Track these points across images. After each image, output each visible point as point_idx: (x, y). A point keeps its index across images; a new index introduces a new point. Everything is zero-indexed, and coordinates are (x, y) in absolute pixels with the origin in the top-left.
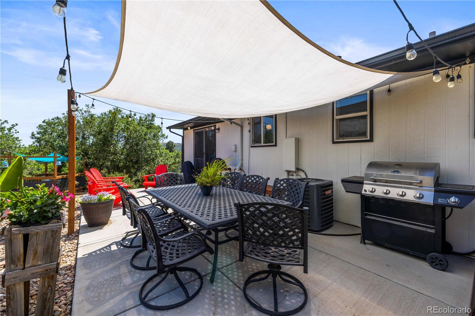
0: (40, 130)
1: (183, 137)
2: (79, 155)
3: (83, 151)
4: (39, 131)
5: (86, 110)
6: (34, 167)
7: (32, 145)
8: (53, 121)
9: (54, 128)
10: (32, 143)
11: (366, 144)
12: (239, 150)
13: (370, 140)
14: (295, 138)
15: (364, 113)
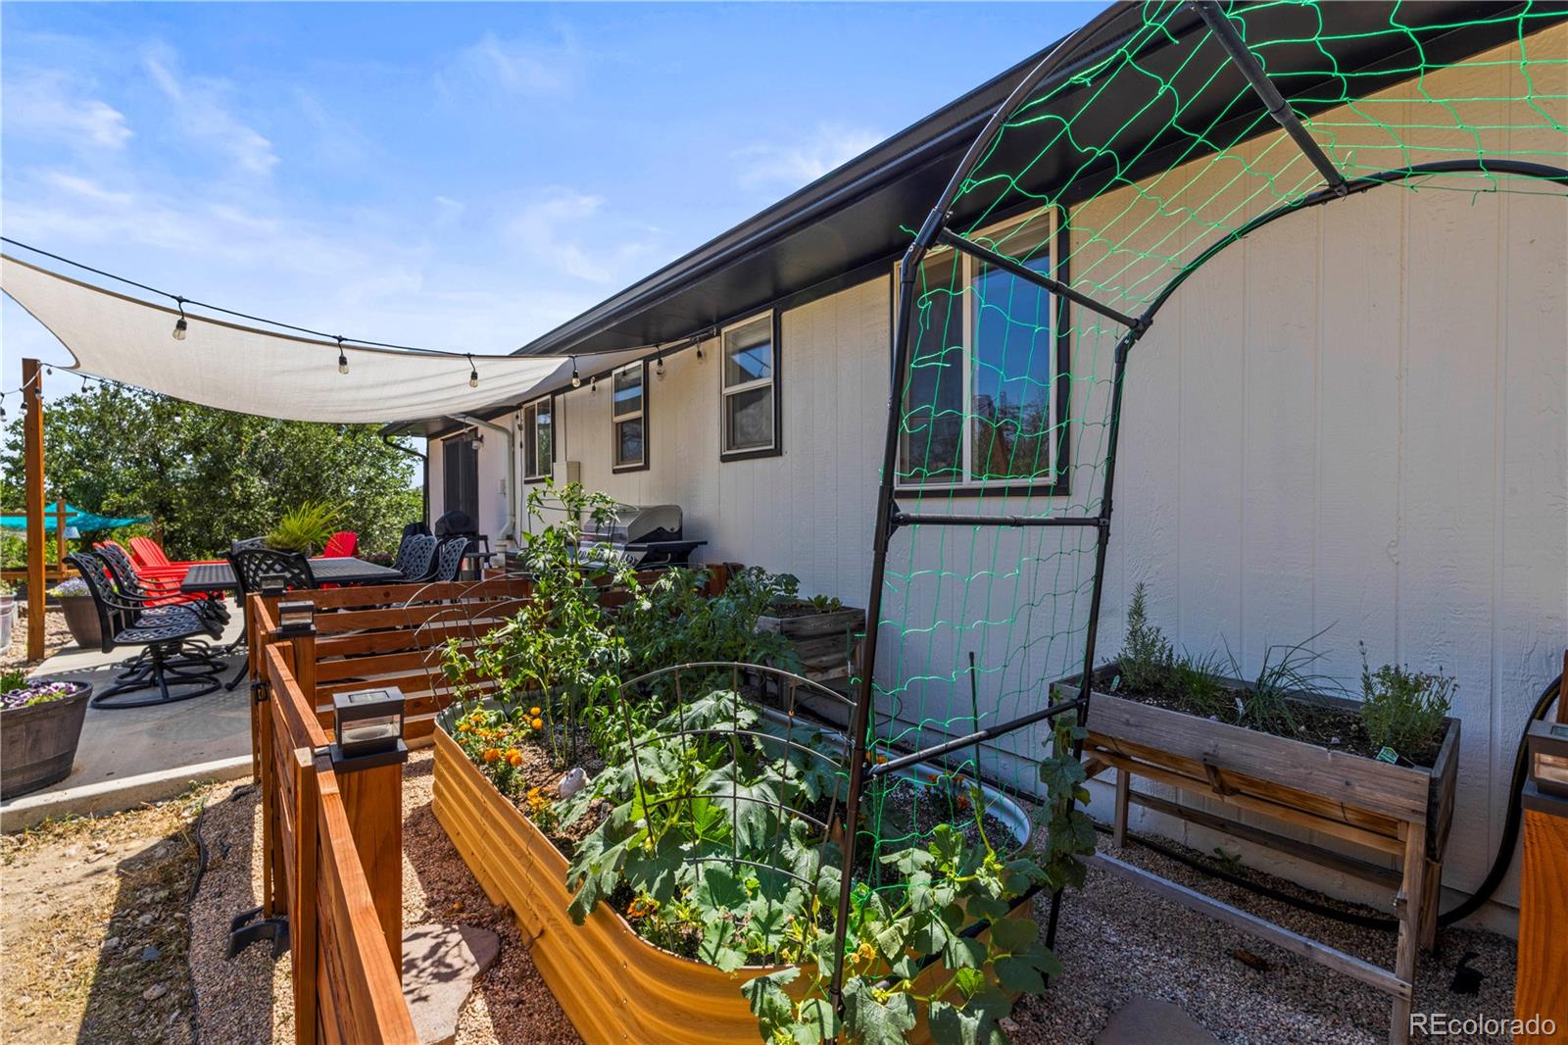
1: (426, 459)
11: (644, 473)
12: (507, 490)
13: (646, 467)
14: (572, 463)
15: (639, 414)
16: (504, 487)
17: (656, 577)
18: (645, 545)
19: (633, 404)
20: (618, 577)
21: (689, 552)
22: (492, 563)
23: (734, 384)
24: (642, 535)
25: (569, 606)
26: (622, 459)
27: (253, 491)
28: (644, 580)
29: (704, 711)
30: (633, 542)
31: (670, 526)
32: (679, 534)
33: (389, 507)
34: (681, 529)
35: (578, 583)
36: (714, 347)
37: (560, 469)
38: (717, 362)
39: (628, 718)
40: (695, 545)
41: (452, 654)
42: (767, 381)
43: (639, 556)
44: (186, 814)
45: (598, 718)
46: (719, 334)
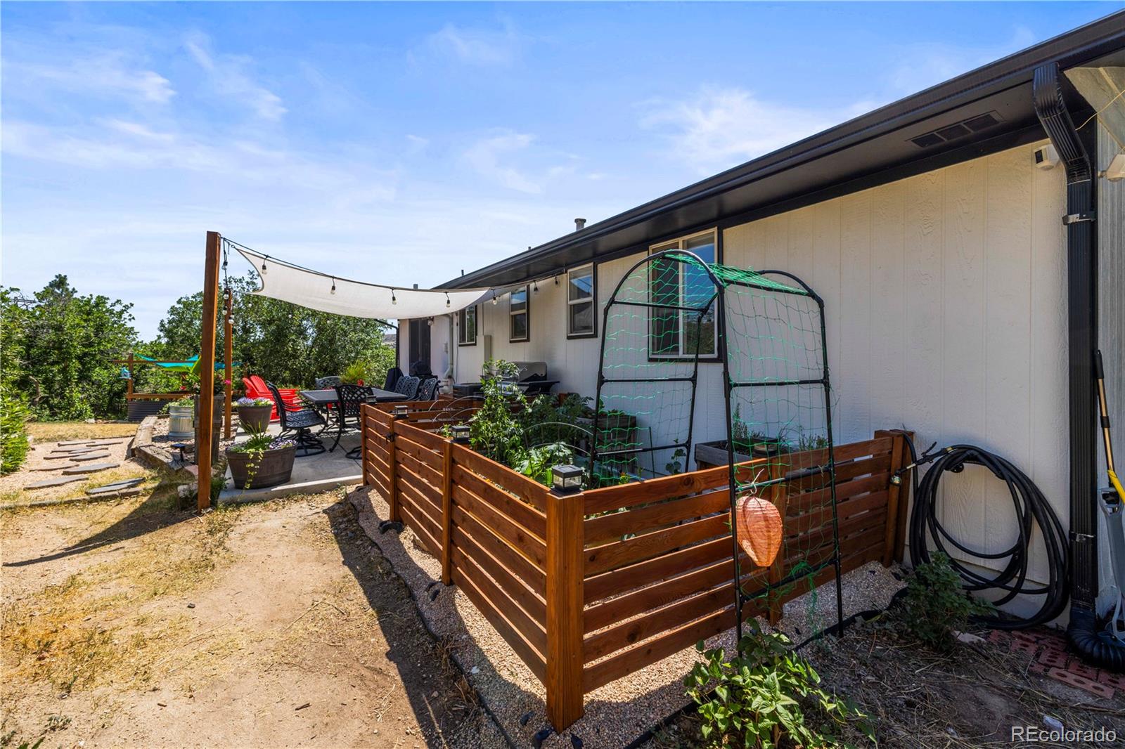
0: (172, 316)
1: (398, 330)
2: (238, 359)
3: (243, 351)
4: (171, 318)
5: (249, 280)
6: (161, 381)
7: (156, 341)
8: (194, 300)
9: (195, 312)
10: (156, 338)
11: (527, 343)
12: (449, 350)
13: (528, 340)
14: (487, 336)
15: (524, 311)
16: (446, 348)
17: (534, 399)
18: (528, 383)
19: (520, 306)
20: (519, 398)
21: (551, 386)
22: (440, 391)
23: (574, 299)
24: (527, 377)
25: (499, 410)
26: (515, 335)
27: (299, 348)
28: (530, 401)
29: (552, 448)
30: (523, 381)
31: (541, 373)
32: (545, 377)
33: (372, 357)
34: (546, 375)
35: (502, 400)
36: (564, 278)
37: (480, 339)
38: (565, 286)
39: (522, 454)
40: (554, 383)
41: (446, 431)
42: (590, 299)
43: (525, 388)
44: (340, 496)
45: (511, 454)
46: (566, 272)
